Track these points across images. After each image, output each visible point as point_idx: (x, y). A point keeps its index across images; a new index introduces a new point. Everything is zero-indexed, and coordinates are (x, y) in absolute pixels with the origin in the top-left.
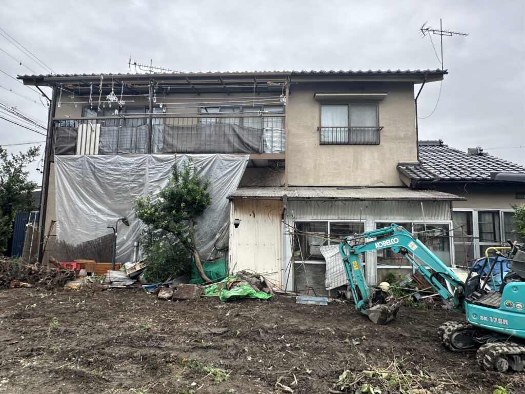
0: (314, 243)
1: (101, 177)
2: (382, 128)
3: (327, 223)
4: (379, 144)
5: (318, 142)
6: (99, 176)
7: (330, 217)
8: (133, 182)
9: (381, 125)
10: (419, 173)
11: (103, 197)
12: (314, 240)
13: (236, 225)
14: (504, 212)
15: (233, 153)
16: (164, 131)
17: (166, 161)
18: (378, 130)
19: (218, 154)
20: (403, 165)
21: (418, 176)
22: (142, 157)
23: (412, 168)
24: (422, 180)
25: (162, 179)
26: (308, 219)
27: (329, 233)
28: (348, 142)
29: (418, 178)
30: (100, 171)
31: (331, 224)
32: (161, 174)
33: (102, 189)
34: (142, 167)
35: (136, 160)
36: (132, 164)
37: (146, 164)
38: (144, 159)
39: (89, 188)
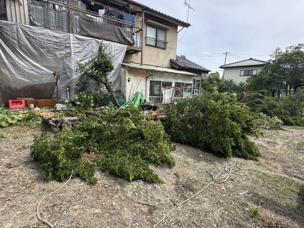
0: (156, 89)
1: (35, 43)
3: (161, 81)
4: (165, 50)
5: (145, 44)
6: (33, 42)
8: (61, 50)
11: (38, 57)
13: (129, 81)
15: (119, 43)
16: (80, 21)
17: (83, 41)
18: (166, 43)
19: (112, 43)
20: (172, 59)
22: (66, 35)
23: (175, 61)
25: (81, 51)
26: (156, 79)
27: (161, 86)
28: (155, 46)
29: (181, 66)
30: (34, 38)
31: (163, 82)
32: (80, 48)
33: (37, 52)
34: (67, 41)
35: (63, 36)
36: (60, 38)
37: (70, 40)
38: (68, 36)
39: (25, 49)
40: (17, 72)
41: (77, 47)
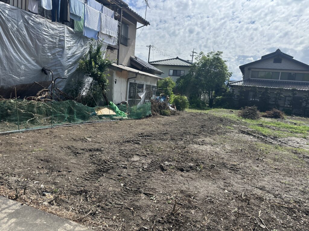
1: (33, 33)
2: (130, 39)
3: (137, 83)
4: (127, 46)
6: (31, 31)
11: (32, 50)
13: (116, 82)
22: (62, 26)
25: (72, 46)
30: (32, 27)
32: (72, 43)
33: (32, 43)
34: (62, 34)
35: (59, 27)
36: (56, 29)
37: (64, 33)
38: (64, 28)
39: (22, 40)
40: (10, 67)
41: (70, 41)
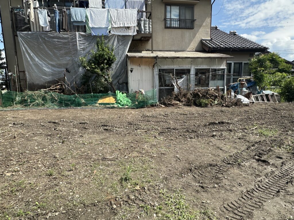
0: (167, 79)
1: (50, 45)
2: (196, 20)
3: (174, 69)
4: (193, 29)
5: (163, 27)
7: (175, 66)
9: (195, 18)
10: (212, 45)
11: (52, 57)
12: (168, 77)
13: (131, 71)
14: (244, 63)
17: (88, 36)
18: (193, 21)
20: (204, 40)
21: (212, 46)
22: (73, 34)
23: (208, 42)
24: (214, 48)
25: (86, 47)
26: (166, 67)
27: (175, 74)
28: (179, 27)
29: (212, 47)
30: (49, 41)
31: (176, 69)
32: (86, 44)
33: (51, 52)
34: (74, 40)
36: (68, 38)
37: (76, 38)
41: (83, 43)
